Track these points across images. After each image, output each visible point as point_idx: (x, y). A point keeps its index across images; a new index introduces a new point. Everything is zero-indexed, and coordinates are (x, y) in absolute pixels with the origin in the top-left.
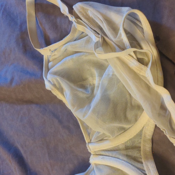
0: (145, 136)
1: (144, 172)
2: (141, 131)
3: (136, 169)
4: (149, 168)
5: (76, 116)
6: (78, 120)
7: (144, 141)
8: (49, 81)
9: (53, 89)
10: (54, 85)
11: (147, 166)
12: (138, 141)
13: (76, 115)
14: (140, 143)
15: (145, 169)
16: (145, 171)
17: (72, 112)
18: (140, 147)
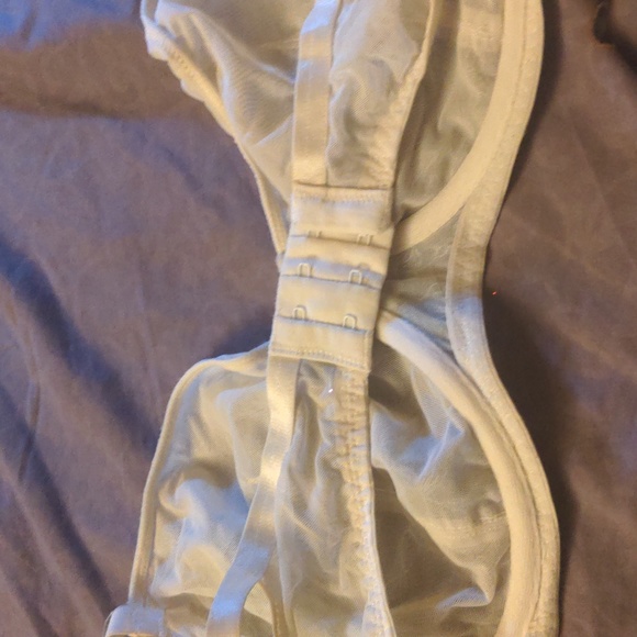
0: (465, 236)
1: (445, 344)
2: (455, 219)
3: (422, 336)
4: (462, 332)
5: (249, 161)
6: (257, 176)
7: (461, 252)
8: (163, 29)
9: (176, 55)
10: (180, 42)
11: (458, 325)
12: (440, 252)
13: (251, 158)
14: (447, 257)
15: (451, 336)
16: (448, 342)
17: (236, 145)
18: (444, 272)
